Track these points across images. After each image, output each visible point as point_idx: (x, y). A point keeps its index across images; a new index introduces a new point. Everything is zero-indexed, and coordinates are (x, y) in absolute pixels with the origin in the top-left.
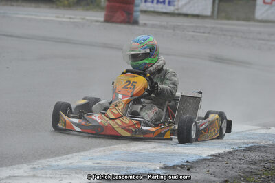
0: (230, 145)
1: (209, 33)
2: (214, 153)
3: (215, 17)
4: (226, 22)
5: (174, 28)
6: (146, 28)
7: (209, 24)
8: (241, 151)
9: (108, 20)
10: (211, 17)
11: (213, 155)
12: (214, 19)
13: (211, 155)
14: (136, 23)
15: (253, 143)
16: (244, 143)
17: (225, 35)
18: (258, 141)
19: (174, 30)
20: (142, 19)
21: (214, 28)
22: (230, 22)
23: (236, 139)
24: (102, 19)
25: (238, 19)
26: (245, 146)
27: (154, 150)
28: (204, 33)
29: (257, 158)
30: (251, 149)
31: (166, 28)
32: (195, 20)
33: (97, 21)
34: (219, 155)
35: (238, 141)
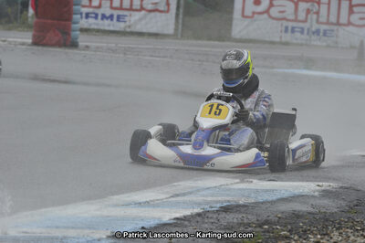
0: (199, 204)
1: (171, 57)
2: (178, 215)
3: (179, 36)
4: (194, 42)
5: (125, 51)
6: (88, 52)
7: (172, 45)
8: (213, 212)
9: (37, 42)
10: (174, 36)
11: (177, 219)
12: (177, 39)
13: (175, 219)
14: (74, 45)
15: (229, 201)
16: (217, 202)
17: (192, 60)
18: (235, 199)
19: (125, 54)
20: (83, 40)
21: (177, 50)
22: (200, 42)
23: (207, 196)
24: (30, 41)
25: (210, 39)
26: (219, 205)
27: (98, 213)
28: (164, 57)
29: (235, 220)
30: (226, 209)
31: (114, 51)
32: (152, 40)
33: (23, 44)
34: (185, 218)
35: (209, 199)
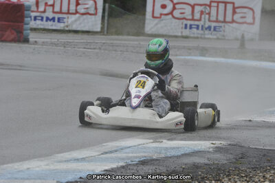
0: (123, 159)
1: (100, 48)
2: (107, 168)
3: (105, 33)
4: (116, 37)
5: (65, 45)
6: (36, 46)
7: (100, 39)
8: (134, 165)
10: (101, 32)
11: (107, 170)
12: (104, 35)
13: (105, 171)
14: (26, 41)
15: (145, 157)
16: (136, 157)
17: (116, 51)
18: (150, 155)
19: (65, 47)
20: (33, 37)
21: (104, 44)
22: (121, 37)
23: (129, 153)
25: (128, 34)
26: (137, 160)
27: (47, 167)
28: (94, 49)
29: (150, 171)
30: (143, 163)
31: (56, 45)
32: (85, 36)
34: (112, 170)
35: (131, 155)
